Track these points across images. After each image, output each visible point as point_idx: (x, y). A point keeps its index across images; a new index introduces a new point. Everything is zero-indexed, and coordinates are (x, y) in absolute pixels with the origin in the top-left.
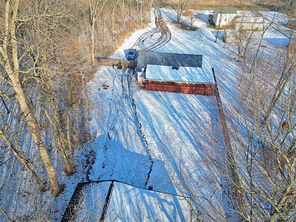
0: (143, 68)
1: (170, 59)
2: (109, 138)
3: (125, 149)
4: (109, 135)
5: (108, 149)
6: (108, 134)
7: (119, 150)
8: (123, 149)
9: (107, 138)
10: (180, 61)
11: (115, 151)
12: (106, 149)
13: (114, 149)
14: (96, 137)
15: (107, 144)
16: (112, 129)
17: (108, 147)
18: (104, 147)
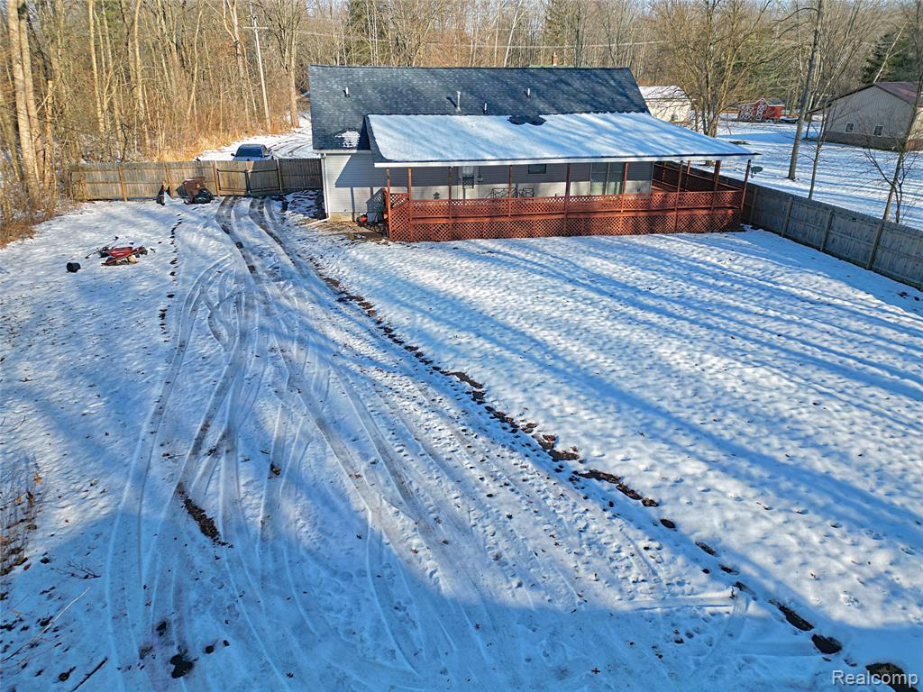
0: (350, 129)
1: (489, 89)
2: (195, 527)
3: (438, 601)
4: (199, 501)
5: (204, 663)
6: (181, 490)
7: (377, 633)
8: (414, 612)
9: (171, 537)
10: (540, 94)
11: (325, 652)
12: (182, 666)
13: (295, 643)
14: (34, 552)
15: (193, 596)
16: (213, 452)
17: (201, 628)
18: (145, 652)
